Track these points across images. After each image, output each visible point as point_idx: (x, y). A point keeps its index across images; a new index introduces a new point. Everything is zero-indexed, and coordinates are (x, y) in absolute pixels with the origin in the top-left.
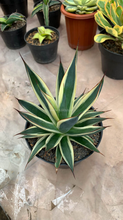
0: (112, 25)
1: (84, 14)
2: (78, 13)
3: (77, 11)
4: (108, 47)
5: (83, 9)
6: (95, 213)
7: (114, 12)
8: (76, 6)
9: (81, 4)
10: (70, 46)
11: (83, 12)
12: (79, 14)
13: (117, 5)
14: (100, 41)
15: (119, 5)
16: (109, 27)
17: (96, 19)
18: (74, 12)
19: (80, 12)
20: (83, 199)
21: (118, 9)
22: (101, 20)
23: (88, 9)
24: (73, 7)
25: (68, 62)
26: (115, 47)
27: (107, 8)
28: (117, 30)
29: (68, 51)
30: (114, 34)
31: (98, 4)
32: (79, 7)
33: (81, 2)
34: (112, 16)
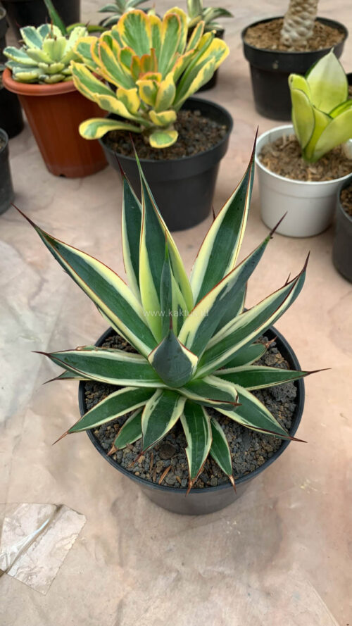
0: (114, 88)
1: (61, 81)
2: (43, 80)
3: (41, 77)
5: (53, 71)
6: (118, 568)
7: (116, 61)
8: (36, 67)
9: (48, 59)
10: (50, 171)
11: (54, 78)
12: (47, 83)
13: (121, 46)
14: (94, 134)
15: (125, 45)
16: (100, 93)
18: (36, 81)
19: (47, 78)
20: (83, 538)
21: (124, 55)
23: (66, 71)
24: (30, 69)
27: (98, 56)
28: (125, 100)
29: (44, 182)
30: (118, 110)
31: (78, 50)
32: (42, 68)
33: (45, 54)
34: (110, 70)
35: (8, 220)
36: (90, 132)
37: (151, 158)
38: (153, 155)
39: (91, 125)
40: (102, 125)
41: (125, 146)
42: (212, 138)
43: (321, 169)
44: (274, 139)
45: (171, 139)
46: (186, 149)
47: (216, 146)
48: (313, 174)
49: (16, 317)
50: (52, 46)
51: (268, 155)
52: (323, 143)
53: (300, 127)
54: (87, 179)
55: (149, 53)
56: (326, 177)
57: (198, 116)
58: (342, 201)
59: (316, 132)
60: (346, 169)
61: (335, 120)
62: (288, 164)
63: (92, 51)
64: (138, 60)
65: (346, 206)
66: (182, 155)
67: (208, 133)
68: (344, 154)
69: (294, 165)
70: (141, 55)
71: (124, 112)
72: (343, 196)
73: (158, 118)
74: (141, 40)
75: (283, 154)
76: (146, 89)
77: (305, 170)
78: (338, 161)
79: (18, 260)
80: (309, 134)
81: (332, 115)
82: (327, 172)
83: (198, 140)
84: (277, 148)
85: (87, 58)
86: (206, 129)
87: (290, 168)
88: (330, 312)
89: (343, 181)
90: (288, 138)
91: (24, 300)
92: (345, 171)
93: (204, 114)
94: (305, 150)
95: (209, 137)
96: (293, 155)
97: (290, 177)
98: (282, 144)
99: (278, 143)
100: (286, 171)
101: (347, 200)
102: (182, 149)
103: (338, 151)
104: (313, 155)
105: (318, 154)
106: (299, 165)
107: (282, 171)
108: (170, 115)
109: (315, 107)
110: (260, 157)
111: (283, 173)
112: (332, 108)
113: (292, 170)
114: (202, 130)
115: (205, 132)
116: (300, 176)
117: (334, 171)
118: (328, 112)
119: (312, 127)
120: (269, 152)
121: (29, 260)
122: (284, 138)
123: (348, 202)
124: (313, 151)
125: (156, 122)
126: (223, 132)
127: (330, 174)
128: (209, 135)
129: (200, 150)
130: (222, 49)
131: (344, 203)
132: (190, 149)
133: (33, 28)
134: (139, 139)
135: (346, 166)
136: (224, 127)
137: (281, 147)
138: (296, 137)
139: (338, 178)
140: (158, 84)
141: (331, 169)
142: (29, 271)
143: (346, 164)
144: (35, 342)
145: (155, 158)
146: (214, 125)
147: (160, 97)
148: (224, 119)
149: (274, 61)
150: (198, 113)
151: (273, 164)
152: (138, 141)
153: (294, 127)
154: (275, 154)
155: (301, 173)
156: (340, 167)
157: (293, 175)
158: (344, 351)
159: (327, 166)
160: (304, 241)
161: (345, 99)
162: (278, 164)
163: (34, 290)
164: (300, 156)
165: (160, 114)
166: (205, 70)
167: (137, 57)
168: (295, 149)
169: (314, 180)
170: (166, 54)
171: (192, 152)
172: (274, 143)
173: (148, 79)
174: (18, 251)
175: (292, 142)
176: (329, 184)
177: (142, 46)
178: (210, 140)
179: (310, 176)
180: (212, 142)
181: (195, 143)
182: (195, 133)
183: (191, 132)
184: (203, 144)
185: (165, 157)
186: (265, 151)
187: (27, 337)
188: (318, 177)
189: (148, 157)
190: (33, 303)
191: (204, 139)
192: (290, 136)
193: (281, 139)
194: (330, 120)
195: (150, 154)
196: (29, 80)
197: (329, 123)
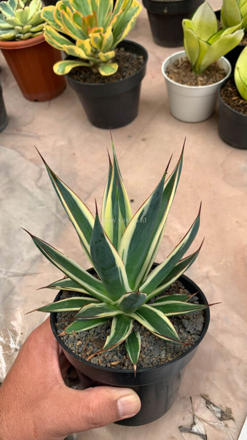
0: (74, 42)
1: (30, 37)
2: (19, 38)
3: (17, 35)
4: (82, 79)
5: (25, 31)
7: (71, 21)
8: (13, 29)
9: (20, 23)
10: (27, 98)
11: (27, 35)
12: (22, 40)
13: (73, 11)
14: (63, 71)
15: (75, 10)
16: (67, 45)
17: (47, 39)
18: (14, 39)
19: (22, 36)
21: (75, 17)
22: (54, 37)
23: (34, 29)
24: (8, 31)
25: (29, 123)
26: (94, 76)
27: (59, 19)
28: (82, 47)
29: (25, 106)
30: (79, 55)
31: (44, 16)
32: (18, 29)
33: (18, 20)
34: (69, 28)
35: (8, 134)
36: (61, 70)
37: (100, 83)
38: (101, 80)
39: (60, 65)
40: (67, 64)
41: (81, 76)
42: (135, 65)
43: (206, 77)
44: (173, 61)
45: (114, 69)
46: (121, 74)
47: (140, 70)
48: (201, 81)
49: (30, 194)
50: (22, 14)
51: (171, 72)
52: (205, 61)
53: (190, 52)
54: (53, 101)
55: (91, 14)
56: (209, 82)
57: (123, 52)
58: (222, 96)
59: (201, 54)
60: (221, 75)
61: (212, 45)
62: (185, 76)
63: (54, 16)
64: (85, 19)
65: (224, 99)
66: (120, 78)
67: (133, 62)
68: (218, 66)
69: (188, 77)
70: (86, 16)
71: (83, 55)
72: (222, 93)
73: (105, 57)
74: (84, 5)
75: (181, 71)
76: (95, 39)
77: (196, 79)
78: (215, 71)
79: (21, 159)
80: (197, 56)
81: (209, 42)
82: (209, 79)
83: (127, 68)
84: (176, 67)
85: (51, 21)
86: (130, 59)
87: (187, 79)
88: (222, 165)
89: (220, 84)
90: (182, 59)
91: (33, 183)
92: (220, 77)
93: (126, 50)
94: (194, 67)
95: (134, 64)
96: (187, 70)
97: (187, 84)
98: (179, 64)
99: (176, 63)
100: (185, 81)
101: (224, 95)
102: (118, 74)
103: (214, 65)
104: (199, 69)
105: (203, 68)
106: (192, 76)
107: (182, 81)
108: (111, 54)
109: (200, 39)
110: (167, 74)
111: (183, 83)
112: (209, 37)
113: (188, 80)
114: (128, 60)
115: (130, 61)
116: (194, 83)
117: (214, 77)
118: (206, 40)
119: (198, 52)
120: (171, 70)
121: (29, 158)
122: (180, 60)
123: (225, 96)
124: (200, 66)
125: (103, 59)
126: (142, 61)
127: (211, 80)
128: (133, 63)
129: (130, 74)
130: (137, 6)
131: (223, 97)
132: (124, 74)
133: (5, 2)
134: (89, 71)
135: (221, 74)
136: (141, 57)
137: (179, 66)
138: (187, 58)
139: (217, 82)
140: (103, 35)
141: (212, 77)
142: (31, 165)
143: (220, 72)
144: (47, 208)
145: (102, 82)
146: (135, 56)
147: (105, 43)
148: (140, 52)
149: (164, 8)
150: (122, 49)
151: (176, 78)
152: (88, 73)
153: (186, 52)
154: (176, 71)
155: (194, 81)
156: (217, 74)
157: (189, 83)
158: (233, 186)
159: (209, 75)
160: (200, 124)
161: (216, 31)
162: (179, 77)
163: (37, 176)
164: (191, 70)
165: (106, 54)
166: (132, 22)
167: (84, 17)
168: (187, 67)
169: (203, 85)
170: (102, 13)
171: (125, 76)
172: (174, 64)
173: (96, 32)
174: (20, 152)
175: (185, 62)
176: (211, 87)
177: (85, 10)
178: (135, 67)
179: (200, 83)
180: (136, 68)
181: (126, 69)
182: (124, 62)
183: (122, 63)
184: (131, 70)
185: (108, 81)
186: (169, 70)
187: (42, 205)
188: (205, 82)
189: (97, 81)
190: (39, 184)
191: (131, 66)
192: (183, 57)
193: (178, 61)
194: (209, 45)
195: (99, 79)
196: (9, 39)
197: (208, 48)
